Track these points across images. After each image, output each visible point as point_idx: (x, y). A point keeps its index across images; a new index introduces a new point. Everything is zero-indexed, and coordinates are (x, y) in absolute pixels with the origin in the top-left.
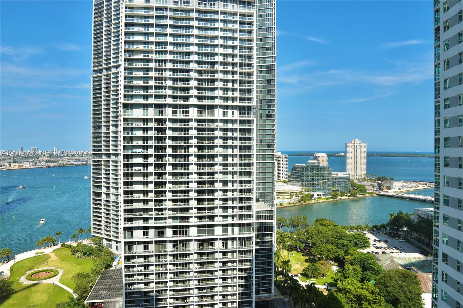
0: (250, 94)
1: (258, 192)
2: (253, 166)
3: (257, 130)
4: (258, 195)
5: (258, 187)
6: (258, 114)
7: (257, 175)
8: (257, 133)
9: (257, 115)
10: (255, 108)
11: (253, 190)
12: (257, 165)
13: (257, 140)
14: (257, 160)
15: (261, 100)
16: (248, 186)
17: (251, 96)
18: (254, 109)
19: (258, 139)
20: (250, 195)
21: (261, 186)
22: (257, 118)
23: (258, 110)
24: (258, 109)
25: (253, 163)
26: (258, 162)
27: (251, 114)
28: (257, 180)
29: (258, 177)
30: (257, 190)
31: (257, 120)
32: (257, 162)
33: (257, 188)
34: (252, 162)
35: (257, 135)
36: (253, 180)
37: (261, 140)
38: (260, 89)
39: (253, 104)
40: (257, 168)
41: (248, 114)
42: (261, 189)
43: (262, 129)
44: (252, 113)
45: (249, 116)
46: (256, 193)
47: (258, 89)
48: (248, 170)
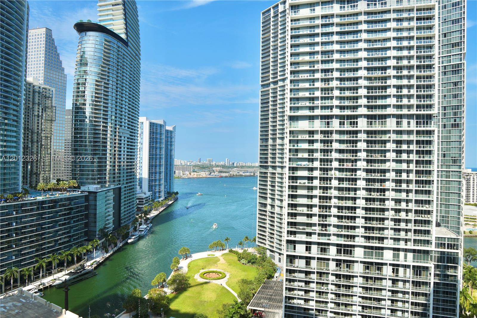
0: (430, 100)
1: (439, 214)
2: (433, 184)
3: (438, 142)
4: (439, 218)
5: (439, 209)
6: (441, 123)
7: (438, 195)
8: (438, 145)
9: (439, 125)
10: (437, 116)
11: (432, 212)
12: (438, 183)
13: (438, 154)
14: (438, 177)
15: (445, 107)
16: (426, 207)
17: (432, 103)
18: (436, 118)
19: (440, 152)
20: (429, 218)
21: (443, 209)
22: (439, 128)
23: (441, 119)
24: (441, 117)
25: (433, 181)
26: (440, 179)
27: (431, 124)
28: (437, 201)
29: (439, 197)
30: (437, 212)
31: (439, 131)
32: (438, 179)
33: (437, 210)
34: (431, 179)
35: (438, 148)
36: (433, 201)
37: (444, 154)
38: (444, 94)
39: (434, 111)
40: (438, 187)
41: (427, 124)
42: (443, 212)
43: (446, 141)
44: (432, 122)
45: (429, 125)
46: (437, 216)
47: (441, 94)
48: (427, 189)
